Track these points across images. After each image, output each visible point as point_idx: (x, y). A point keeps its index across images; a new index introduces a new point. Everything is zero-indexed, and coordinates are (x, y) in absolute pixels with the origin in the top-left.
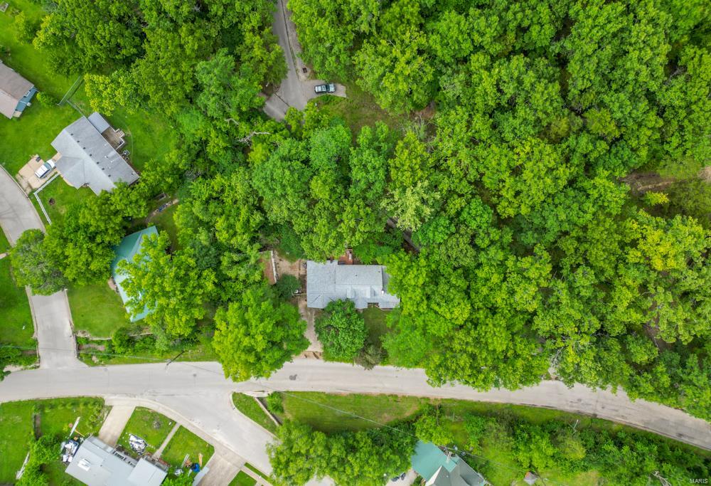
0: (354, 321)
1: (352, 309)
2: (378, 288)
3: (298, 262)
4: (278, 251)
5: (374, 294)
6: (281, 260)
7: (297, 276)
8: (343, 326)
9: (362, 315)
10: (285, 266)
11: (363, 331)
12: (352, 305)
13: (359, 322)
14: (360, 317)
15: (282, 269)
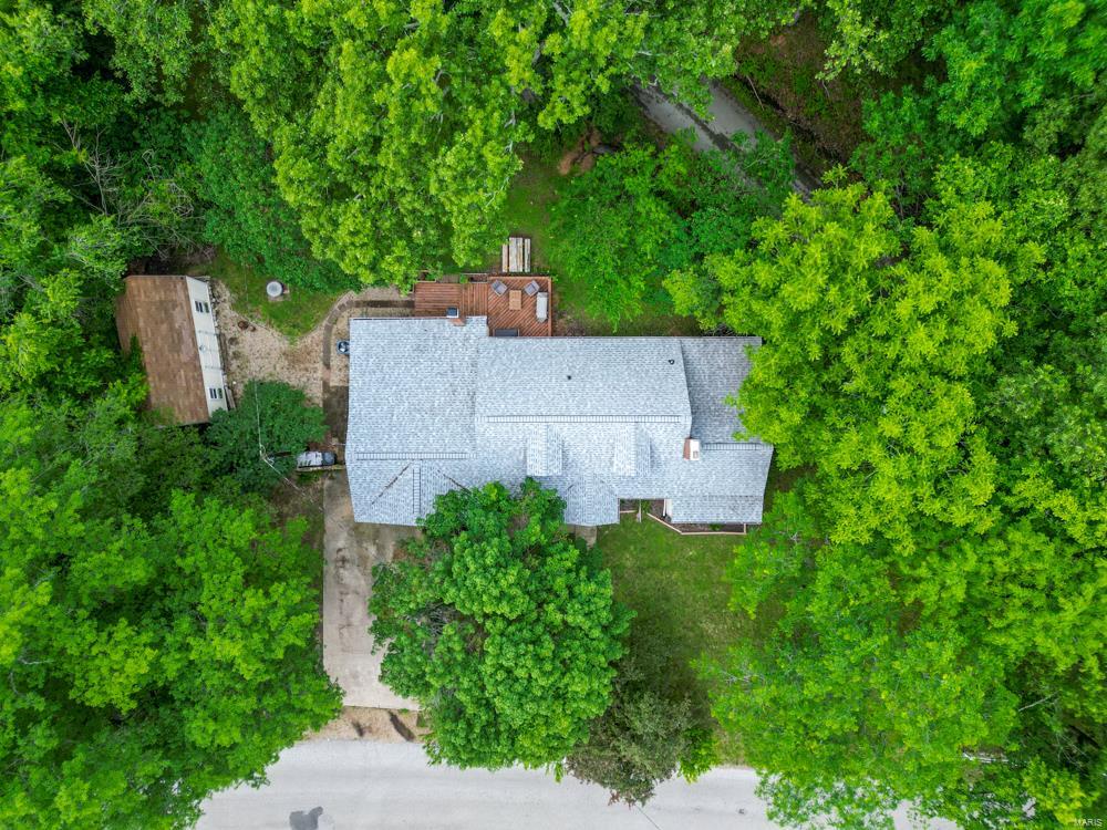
0: (560, 583)
1: (553, 525)
2: (671, 430)
3: (317, 334)
4: (234, 289)
5: (651, 457)
6: (244, 326)
7: (316, 393)
8: (504, 608)
9: (596, 552)
10: (265, 348)
11: (605, 629)
12: (553, 508)
13: (586, 589)
14: (589, 562)
15: (254, 366)
